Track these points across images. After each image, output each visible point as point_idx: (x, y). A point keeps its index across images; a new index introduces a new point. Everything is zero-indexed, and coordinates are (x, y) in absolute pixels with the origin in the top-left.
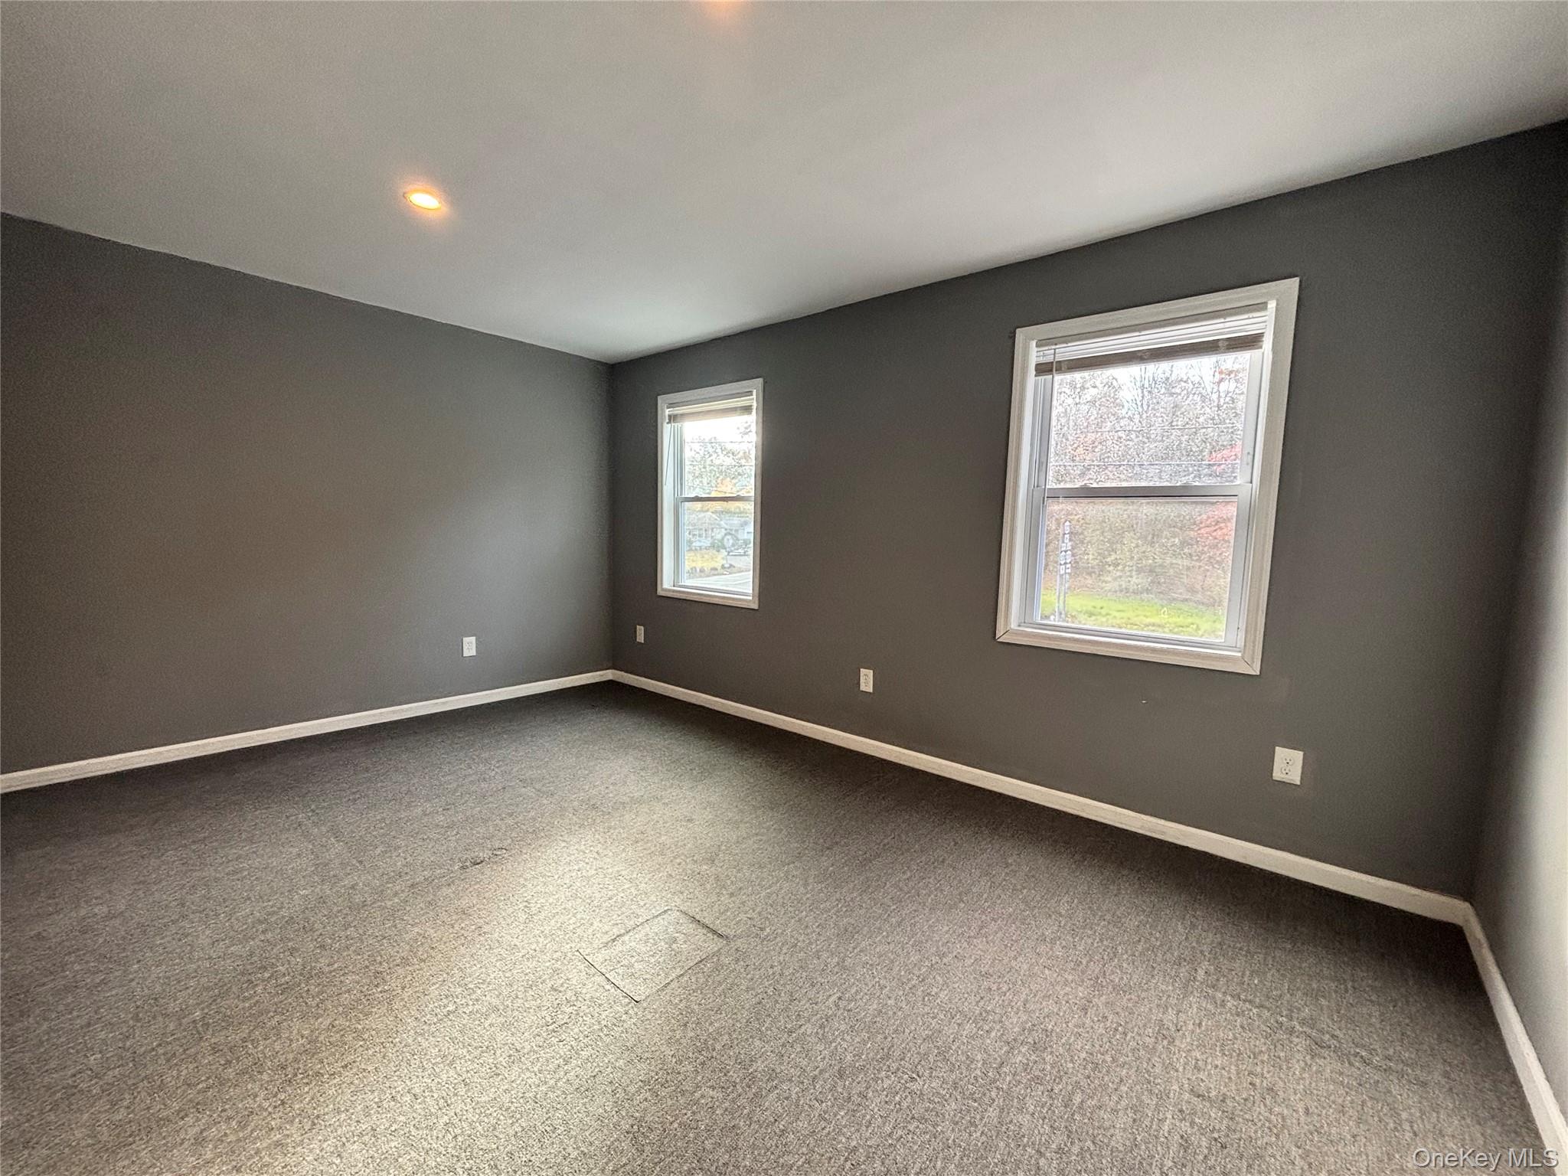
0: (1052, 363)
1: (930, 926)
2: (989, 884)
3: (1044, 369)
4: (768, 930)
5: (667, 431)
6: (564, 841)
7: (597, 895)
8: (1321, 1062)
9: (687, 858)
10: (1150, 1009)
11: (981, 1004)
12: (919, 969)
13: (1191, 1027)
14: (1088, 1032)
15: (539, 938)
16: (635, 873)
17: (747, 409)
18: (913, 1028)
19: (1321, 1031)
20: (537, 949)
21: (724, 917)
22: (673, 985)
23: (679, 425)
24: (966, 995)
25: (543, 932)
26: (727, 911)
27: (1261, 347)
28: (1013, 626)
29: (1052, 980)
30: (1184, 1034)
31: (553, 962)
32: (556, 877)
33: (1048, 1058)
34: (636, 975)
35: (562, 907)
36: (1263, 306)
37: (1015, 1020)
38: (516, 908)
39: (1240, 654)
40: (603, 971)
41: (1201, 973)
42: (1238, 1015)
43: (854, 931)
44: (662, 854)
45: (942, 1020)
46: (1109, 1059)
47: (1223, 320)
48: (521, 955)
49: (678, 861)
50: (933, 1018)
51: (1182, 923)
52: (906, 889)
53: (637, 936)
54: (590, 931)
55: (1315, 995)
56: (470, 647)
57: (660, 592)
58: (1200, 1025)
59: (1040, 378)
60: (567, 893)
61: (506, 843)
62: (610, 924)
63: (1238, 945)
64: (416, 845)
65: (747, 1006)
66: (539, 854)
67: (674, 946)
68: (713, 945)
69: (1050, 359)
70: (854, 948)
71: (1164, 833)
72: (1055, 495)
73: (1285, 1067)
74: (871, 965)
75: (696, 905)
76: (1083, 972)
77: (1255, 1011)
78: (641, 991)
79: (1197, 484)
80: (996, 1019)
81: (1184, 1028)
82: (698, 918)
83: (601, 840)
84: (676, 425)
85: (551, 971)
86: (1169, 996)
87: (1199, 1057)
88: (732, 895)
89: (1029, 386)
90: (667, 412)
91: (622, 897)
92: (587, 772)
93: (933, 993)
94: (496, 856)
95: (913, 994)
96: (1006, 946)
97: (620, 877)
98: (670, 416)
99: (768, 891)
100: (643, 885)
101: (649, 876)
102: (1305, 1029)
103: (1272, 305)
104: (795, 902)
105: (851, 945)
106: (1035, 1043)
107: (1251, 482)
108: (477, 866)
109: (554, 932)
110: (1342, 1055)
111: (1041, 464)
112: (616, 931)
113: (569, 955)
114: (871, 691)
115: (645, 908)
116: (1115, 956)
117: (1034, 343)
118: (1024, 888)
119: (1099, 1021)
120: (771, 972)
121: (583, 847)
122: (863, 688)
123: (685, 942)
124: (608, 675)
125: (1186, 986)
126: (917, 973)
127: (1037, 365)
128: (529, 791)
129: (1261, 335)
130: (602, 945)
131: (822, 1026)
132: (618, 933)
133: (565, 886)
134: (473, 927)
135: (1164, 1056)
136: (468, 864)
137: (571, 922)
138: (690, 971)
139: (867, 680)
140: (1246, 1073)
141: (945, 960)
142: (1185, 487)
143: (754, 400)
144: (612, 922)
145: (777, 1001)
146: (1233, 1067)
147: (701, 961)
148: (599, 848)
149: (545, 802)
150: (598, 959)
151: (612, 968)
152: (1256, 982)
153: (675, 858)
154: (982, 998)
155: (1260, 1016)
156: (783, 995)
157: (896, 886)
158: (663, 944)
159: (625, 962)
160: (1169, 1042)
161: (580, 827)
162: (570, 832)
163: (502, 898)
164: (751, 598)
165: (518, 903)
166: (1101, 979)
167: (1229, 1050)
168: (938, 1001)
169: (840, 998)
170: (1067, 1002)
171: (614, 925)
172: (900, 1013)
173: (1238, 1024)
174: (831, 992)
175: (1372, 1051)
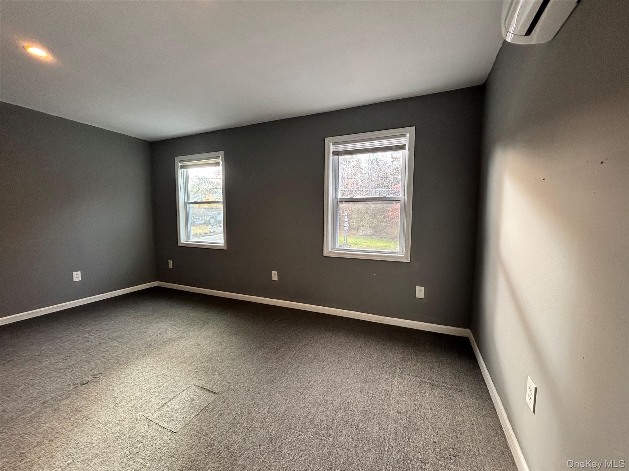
0: (338, 151)
1: (304, 371)
2: (325, 350)
3: (336, 154)
4: (237, 386)
5: (180, 173)
6: (134, 364)
7: (153, 387)
8: (434, 391)
9: (198, 361)
10: (383, 386)
11: (325, 398)
12: (301, 389)
13: (395, 389)
14: (363, 400)
15: (121, 414)
16: (173, 373)
17: (218, 164)
18: (299, 414)
19: (433, 381)
20: (121, 420)
21: (216, 384)
22: (193, 420)
23: (186, 170)
24: (319, 396)
25: (123, 411)
26: (218, 382)
27: (405, 149)
28: (329, 250)
29: (350, 383)
30: (394, 392)
31: (130, 424)
32: (131, 382)
33: (350, 413)
34: (174, 420)
35: (134, 396)
36: (405, 135)
37: (337, 402)
38: (108, 402)
39: (404, 255)
40: (157, 422)
41: (398, 369)
42: (409, 381)
43: (274, 379)
44: (186, 362)
45: (310, 408)
46: (370, 407)
47: (393, 139)
48: (111, 424)
49: (194, 364)
50: (307, 408)
51: (392, 353)
52: (294, 358)
53: (174, 402)
54: (150, 404)
55: (431, 369)
56: (77, 276)
57: (179, 245)
58: (398, 388)
59: (334, 157)
60: (137, 389)
61: (101, 371)
62: (160, 399)
63: (409, 357)
64: (46, 381)
65: (229, 422)
66: (121, 373)
67: (193, 402)
68: (212, 397)
69: (337, 150)
70: (274, 387)
71: (383, 321)
72: (342, 201)
73: (424, 396)
74: (281, 392)
75: (203, 382)
76: (360, 377)
77: (414, 378)
78: (177, 427)
79: (388, 196)
80: (331, 402)
81: (393, 390)
82: (204, 387)
83: (155, 360)
84: (184, 170)
85: (129, 429)
86: (388, 380)
87: (399, 399)
88: (220, 374)
89: (331, 160)
90: (180, 164)
91: (166, 385)
92: (146, 330)
93: (306, 398)
94: (96, 378)
95: (299, 400)
96: (333, 373)
97: (165, 376)
98: (181, 166)
99: (236, 369)
100: (177, 377)
101: (180, 373)
102: (429, 381)
103: (408, 135)
104: (248, 372)
105: (273, 386)
106: (345, 408)
107: (404, 196)
108: (84, 385)
109: (130, 409)
110: (440, 387)
111: (336, 189)
112: (163, 402)
113: (139, 419)
114: (277, 280)
115: (178, 388)
116: (370, 369)
117: (331, 144)
118: (338, 349)
119: (366, 394)
120: (239, 404)
121: (145, 365)
122: (274, 279)
123: (198, 399)
124: (155, 284)
125: (393, 375)
126: (300, 391)
127: (333, 152)
128: (115, 343)
129: (405, 145)
130: (156, 410)
131: (262, 422)
132: (165, 402)
133: (136, 386)
134: (83, 417)
135: (388, 402)
136: (79, 385)
137: (139, 402)
138: (201, 412)
139: (275, 276)
140: (413, 401)
141: (310, 384)
142: (384, 197)
143: (220, 160)
144: (161, 398)
145: (242, 416)
146: (409, 400)
147: (207, 406)
148: (154, 364)
149: (123, 347)
150: (154, 417)
151: (162, 420)
152: (414, 368)
153: (192, 362)
154: (325, 396)
155: (416, 380)
156: (244, 413)
157: (290, 357)
158: (187, 402)
159: (169, 415)
160: (389, 396)
161: (143, 356)
162: (138, 359)
163: (100, 398)
164: (223, 245)
165: (109, 399)
166: (366, 379)
167: (407, 394)
168: (309, 401)
169: (269, 409)
170: (355, 390)
171: (162, 399)
172: (294, 409)
173: (410, 384)
174: (265, 407)
175: (448, 384)
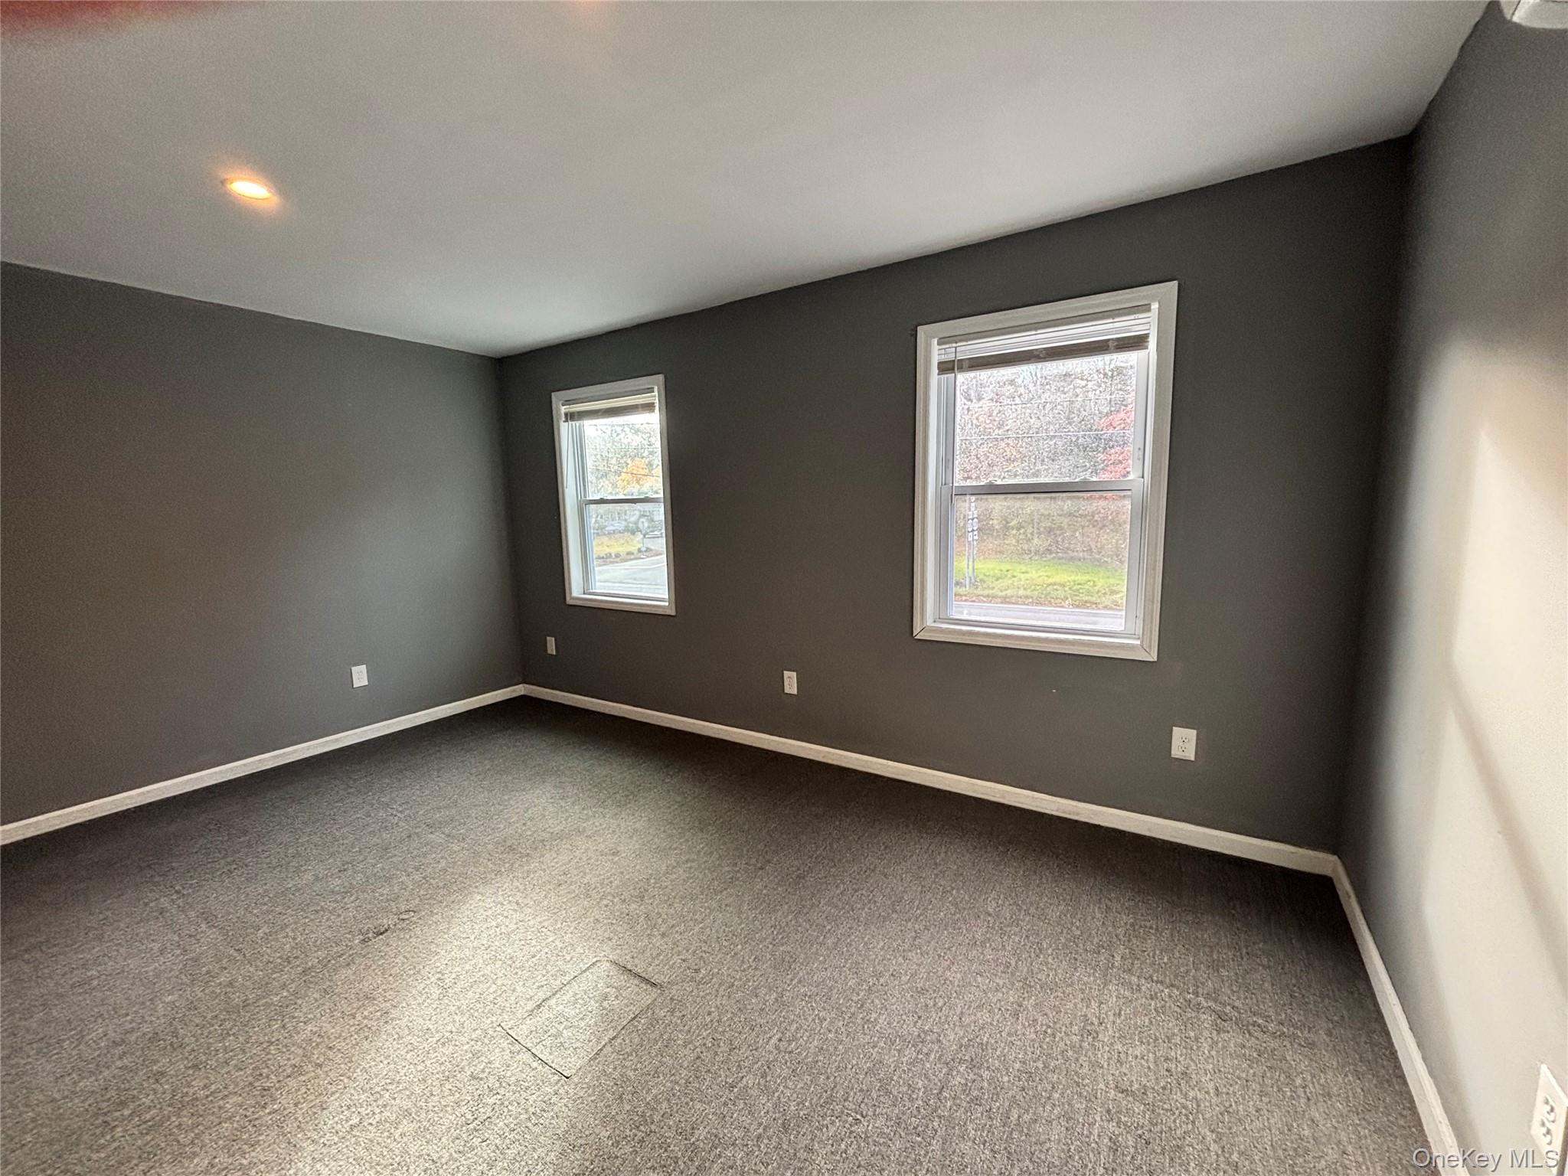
0: (954, 361)
1: (866, 944)
2: (920, 888)
3: (946, 367)
4: (703, 971)
5: (565, 431)
6: (479, 893)
7: (519, 954)
8: (1225, 1036)
9: (614, 897)
10: (1075, 1005)
11: (919, 1024)
12: (858, 995)
13: (1111, 1018)
14: (1020, 1040)
15: (455, 1017)
16: (559, 922)
17: (649, 407)
18: (855, 1062)
19: (1224, 1005)
20: (454, 1030)
21: (657, 962)
22: (605, 1051)
23: (578, 423)
24: (904, 1017)
25: (459, 1008)
26: (659, 955)
27: (1147, 348)
28: (929, 622)
29: (985, 987)
30: (1106, 1027)
31: (472, 1043)
32: (472, 938)
33: (986, 1074)
34: (566, 1045)
35: (481, 973)
36: (1147, 308)
37: (952, 1038)
38: (428, 982)
39: (1138, 642)
40: (529, 1045)
41: (1117, 958)
42: (1152, 999)
43: (791, 960)
44: (588, 896)
45: (882, 1048)
46: (1040, 1065)
47: (1111, 320)
48: (435, 1040)
49: (605, 902)
50: (874, 1047)
51: (1099, 908)
52: (840, 904)
53: (564, 997)
54: (513, 998)
55: (1215, 966)
56: (360, 676)
57: (569, 601)
58: (1120, 1014)
59: (942, 376)
60: (485, 956)
61: (411, 906)
62: (535, 987)
63: (1148, 924)
64: (307, 920)
65: (685, 1064)
66: (452, 912)
67: (605, 1004)
68: (649, 996)
69: (951, 357)
70: (792, 980)
71: (1078, 814)
72: (963, 492)
73: (1195, 1047)
74: (810, 997)
75: (627, 952)
76: (1013, 974)
77: (1166, 991)
78: (572, 1064)
79: (1094, 479)
80: (934, 1038)
81: (1106, 1021)
82: (629, 967)
83: (522, 888)
84: (574, 423)
85: (471, 1055)
86: (1091, 988)
87: (1121, 1050)
88: (663, 935)
89: (933, 385)
90: (563, 409)
91: (547, 953)
92: (501, 808)
93: (872, 1019)
94: (405, 921)
95: (853, 1023)
96: (939, 956)
97: (543, 929)
98: (566, 414)
99: (701, 925)
100: (569, 935)
101: (574, 924)
102: (1210, 1004)
103: (1155, 306)
104: (730, 935)
105: (789, 977)
106: (972, 1060)
107: (1143, 477)
108: (381, 937)
109: (472, 1006)
110: (1245, 1028)
111: (948, 461)
112: (541, 995)
113: (490, 1032)
114: (795, 692)
115: (572, 962)
116: (1041, 952)
117: (935, 341)
118: (953, 889)
119: (1029, 1025)
120: (708, 1019)
121: (501, 899)
122: (787, 690)
123: (616, 997)
124: (519, 690)
125: (1105, 975)
126: (855, 998)
127: (939, 363)
128: (437, 837)
129: (1146, 336)
130: (527, 1014)
131: (764, 1076)
132: (544, 997)
133: (483, 948)
134: (379, 1014)
135: (1090, 1053)
136: (370, 935)
137: (491, 990)
138: (623, 1032)
139: (791, 683)
140: (1163, 1059)
141: (882, 980)
142: (1085, 482)
143: (655, 397)
144: (537, 984)
145: (716, 1054)
146: (1151, 1055)
147: (635, 1018)
148: (519, 897)
149: (456, 848)
150: (521, 1032)
151: (538, 1040)
152: (1165, 960)
153: (601, 899)
154: (920, 1017)
155: (1170, 996)
156: (722, 1044)
157: (829, 903)
158: (592, 1002)
159: (553, 1031)
160: (1094, 1038)
161: (496, 875)
162: (485, 882)
163: (412, 972)
164: (667, 604)
165: (430, 975)
166: (1029, 979)
167: (1146, 1038)
168: (877, 1028)
169: (780, 1040)
170: (1000, 1009)
171: (539, 987)
172: (840, 1047)
173: (1152, 1007)
174: (772, 1034)
175: (1267, 1019)
